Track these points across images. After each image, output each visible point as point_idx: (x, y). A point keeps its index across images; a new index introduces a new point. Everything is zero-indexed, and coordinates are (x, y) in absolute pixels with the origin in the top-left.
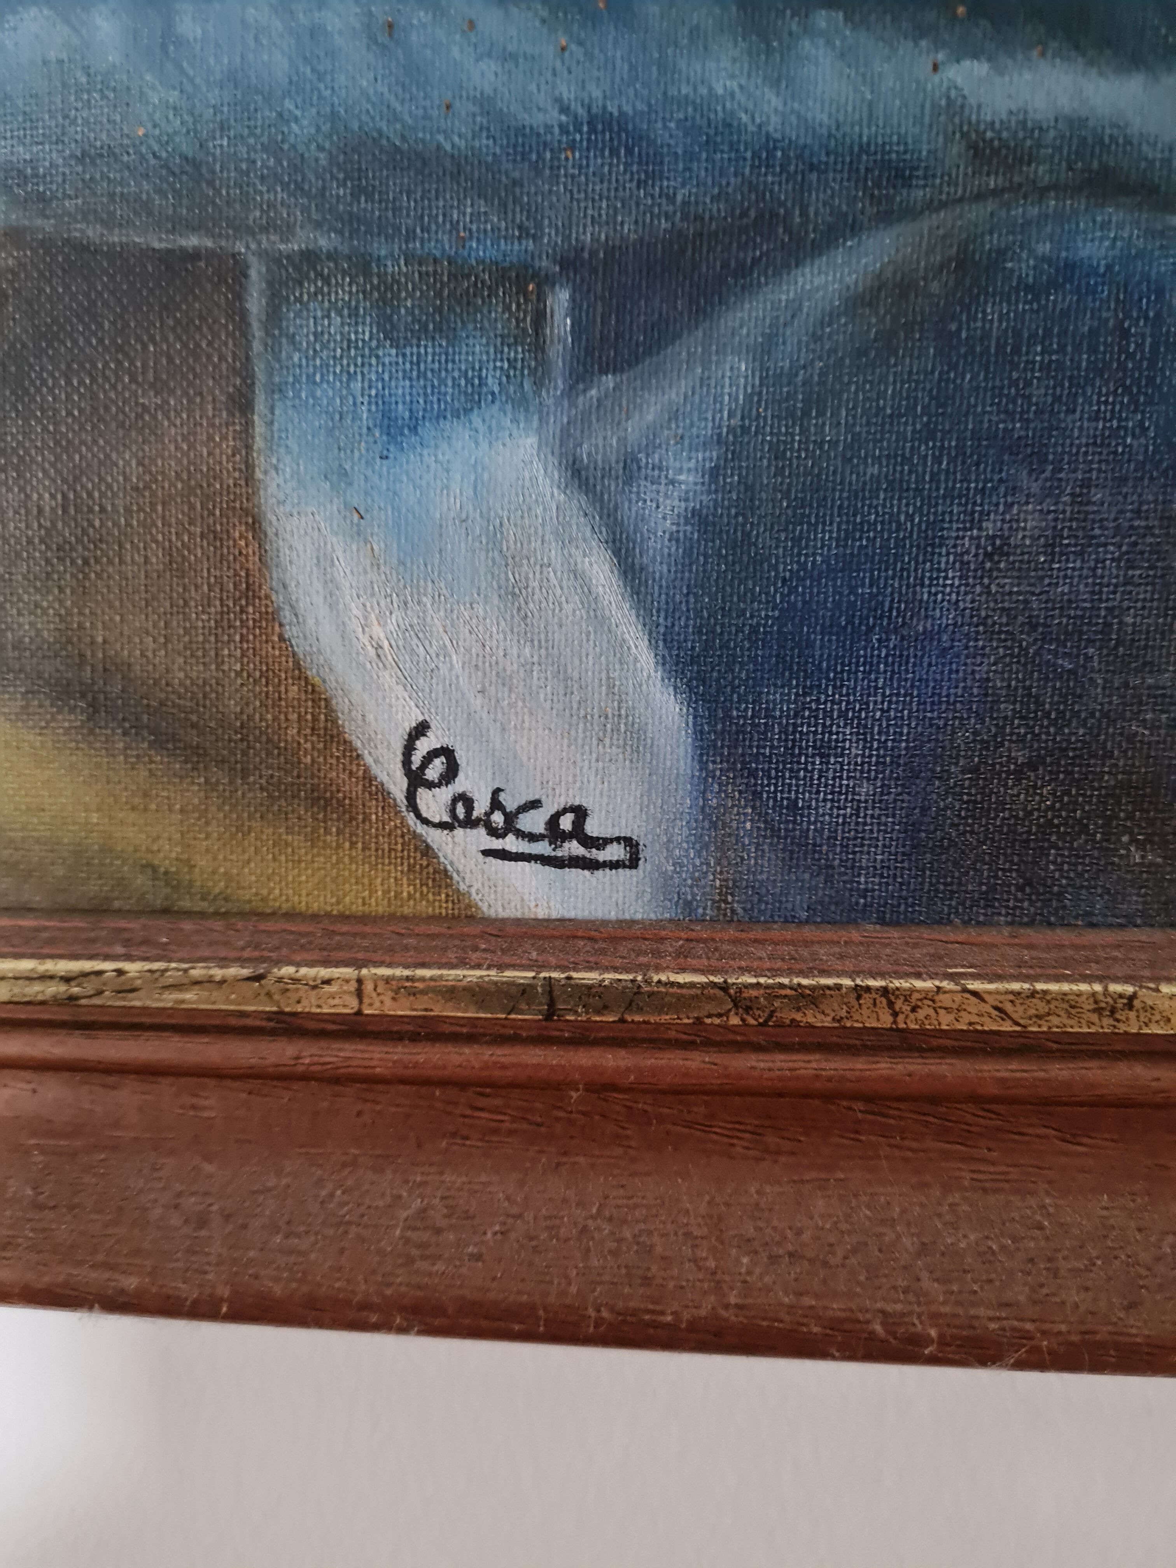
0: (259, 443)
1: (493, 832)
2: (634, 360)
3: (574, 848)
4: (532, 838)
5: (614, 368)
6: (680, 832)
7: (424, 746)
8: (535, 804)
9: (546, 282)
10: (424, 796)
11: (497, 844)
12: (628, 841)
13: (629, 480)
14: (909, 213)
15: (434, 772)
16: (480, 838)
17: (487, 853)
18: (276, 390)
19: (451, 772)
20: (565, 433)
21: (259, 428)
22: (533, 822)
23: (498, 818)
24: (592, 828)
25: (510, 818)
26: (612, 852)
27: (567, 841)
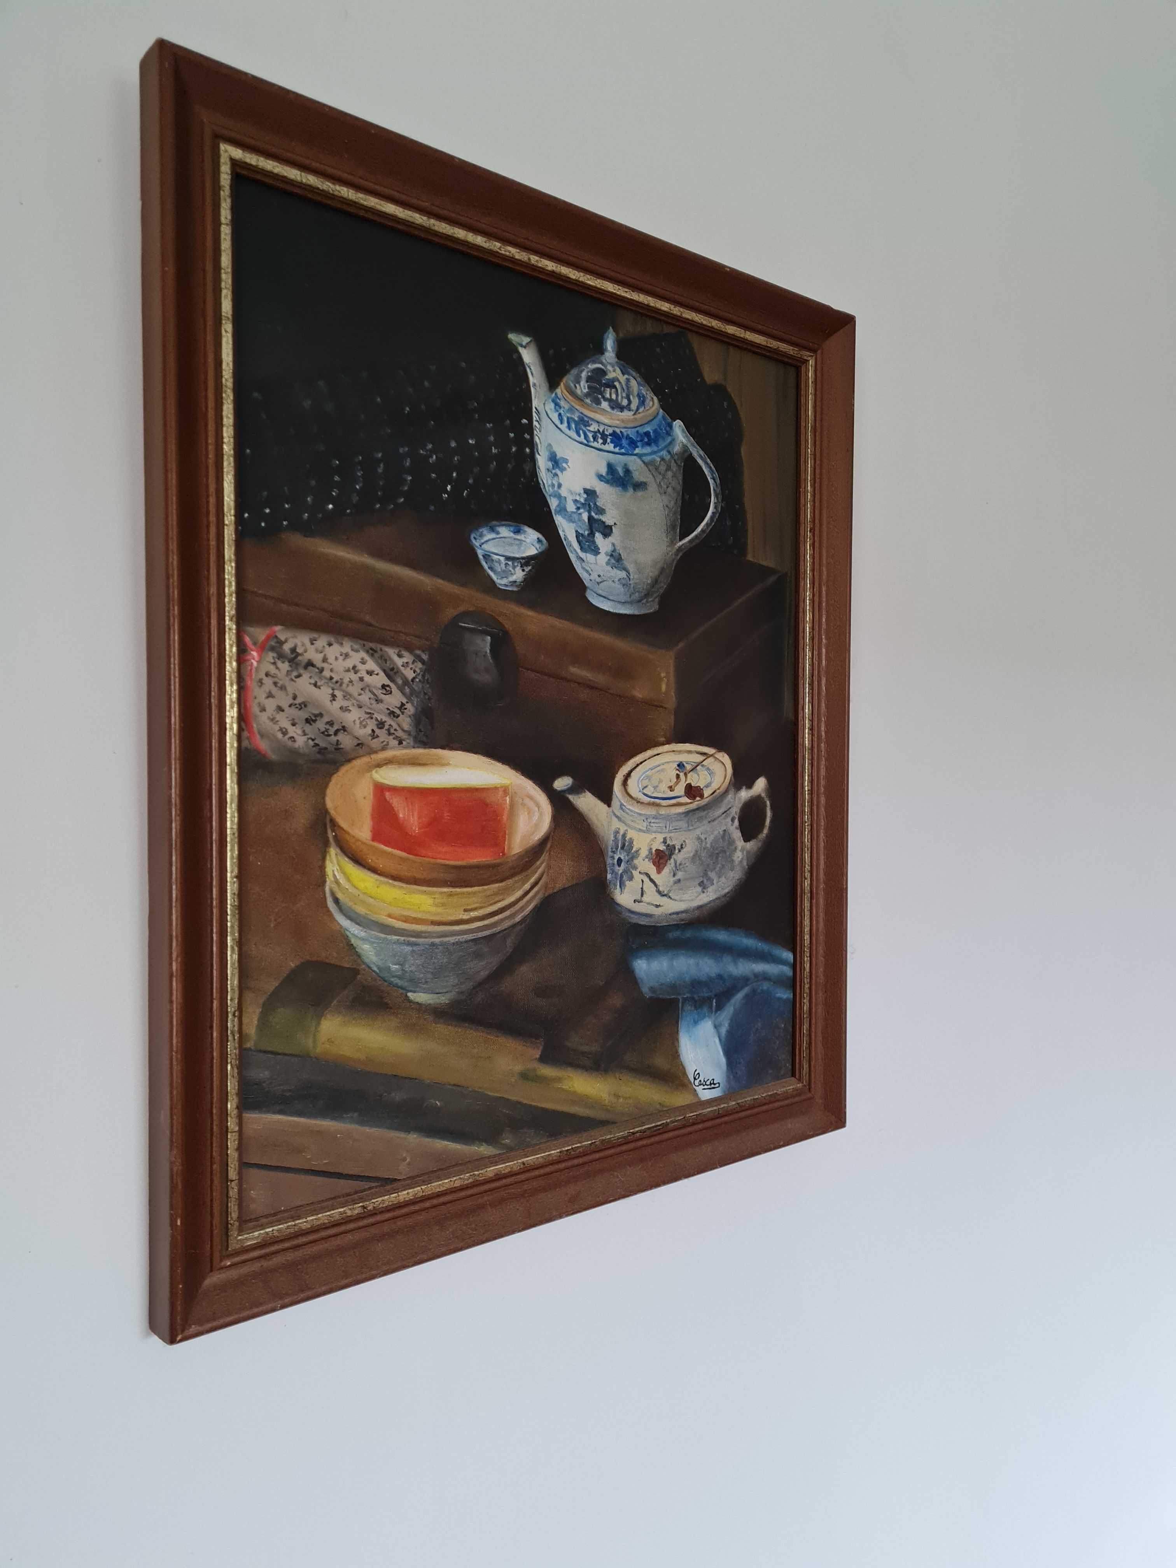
1: (704, 1086)
2: (722, 1008)
3: (713, 1086)
4: (708, 1085)
5: (719, 1010)
6: (725, 1080)
7: (696, 1073)
9: (713, 999)
12: (719, 1083)
14: (749, 985)
15: (697, 1077)
16: (702, 1087)
17: (703, 1089)
18: (682, 1018)
19: (699, 1077)
20: (714, 1021)
22: (708, 1083)
23: (704, 1083)
24: (715, 1082)
25: (706, 1082)
26: (717, 1085)
27: (712, 1085)
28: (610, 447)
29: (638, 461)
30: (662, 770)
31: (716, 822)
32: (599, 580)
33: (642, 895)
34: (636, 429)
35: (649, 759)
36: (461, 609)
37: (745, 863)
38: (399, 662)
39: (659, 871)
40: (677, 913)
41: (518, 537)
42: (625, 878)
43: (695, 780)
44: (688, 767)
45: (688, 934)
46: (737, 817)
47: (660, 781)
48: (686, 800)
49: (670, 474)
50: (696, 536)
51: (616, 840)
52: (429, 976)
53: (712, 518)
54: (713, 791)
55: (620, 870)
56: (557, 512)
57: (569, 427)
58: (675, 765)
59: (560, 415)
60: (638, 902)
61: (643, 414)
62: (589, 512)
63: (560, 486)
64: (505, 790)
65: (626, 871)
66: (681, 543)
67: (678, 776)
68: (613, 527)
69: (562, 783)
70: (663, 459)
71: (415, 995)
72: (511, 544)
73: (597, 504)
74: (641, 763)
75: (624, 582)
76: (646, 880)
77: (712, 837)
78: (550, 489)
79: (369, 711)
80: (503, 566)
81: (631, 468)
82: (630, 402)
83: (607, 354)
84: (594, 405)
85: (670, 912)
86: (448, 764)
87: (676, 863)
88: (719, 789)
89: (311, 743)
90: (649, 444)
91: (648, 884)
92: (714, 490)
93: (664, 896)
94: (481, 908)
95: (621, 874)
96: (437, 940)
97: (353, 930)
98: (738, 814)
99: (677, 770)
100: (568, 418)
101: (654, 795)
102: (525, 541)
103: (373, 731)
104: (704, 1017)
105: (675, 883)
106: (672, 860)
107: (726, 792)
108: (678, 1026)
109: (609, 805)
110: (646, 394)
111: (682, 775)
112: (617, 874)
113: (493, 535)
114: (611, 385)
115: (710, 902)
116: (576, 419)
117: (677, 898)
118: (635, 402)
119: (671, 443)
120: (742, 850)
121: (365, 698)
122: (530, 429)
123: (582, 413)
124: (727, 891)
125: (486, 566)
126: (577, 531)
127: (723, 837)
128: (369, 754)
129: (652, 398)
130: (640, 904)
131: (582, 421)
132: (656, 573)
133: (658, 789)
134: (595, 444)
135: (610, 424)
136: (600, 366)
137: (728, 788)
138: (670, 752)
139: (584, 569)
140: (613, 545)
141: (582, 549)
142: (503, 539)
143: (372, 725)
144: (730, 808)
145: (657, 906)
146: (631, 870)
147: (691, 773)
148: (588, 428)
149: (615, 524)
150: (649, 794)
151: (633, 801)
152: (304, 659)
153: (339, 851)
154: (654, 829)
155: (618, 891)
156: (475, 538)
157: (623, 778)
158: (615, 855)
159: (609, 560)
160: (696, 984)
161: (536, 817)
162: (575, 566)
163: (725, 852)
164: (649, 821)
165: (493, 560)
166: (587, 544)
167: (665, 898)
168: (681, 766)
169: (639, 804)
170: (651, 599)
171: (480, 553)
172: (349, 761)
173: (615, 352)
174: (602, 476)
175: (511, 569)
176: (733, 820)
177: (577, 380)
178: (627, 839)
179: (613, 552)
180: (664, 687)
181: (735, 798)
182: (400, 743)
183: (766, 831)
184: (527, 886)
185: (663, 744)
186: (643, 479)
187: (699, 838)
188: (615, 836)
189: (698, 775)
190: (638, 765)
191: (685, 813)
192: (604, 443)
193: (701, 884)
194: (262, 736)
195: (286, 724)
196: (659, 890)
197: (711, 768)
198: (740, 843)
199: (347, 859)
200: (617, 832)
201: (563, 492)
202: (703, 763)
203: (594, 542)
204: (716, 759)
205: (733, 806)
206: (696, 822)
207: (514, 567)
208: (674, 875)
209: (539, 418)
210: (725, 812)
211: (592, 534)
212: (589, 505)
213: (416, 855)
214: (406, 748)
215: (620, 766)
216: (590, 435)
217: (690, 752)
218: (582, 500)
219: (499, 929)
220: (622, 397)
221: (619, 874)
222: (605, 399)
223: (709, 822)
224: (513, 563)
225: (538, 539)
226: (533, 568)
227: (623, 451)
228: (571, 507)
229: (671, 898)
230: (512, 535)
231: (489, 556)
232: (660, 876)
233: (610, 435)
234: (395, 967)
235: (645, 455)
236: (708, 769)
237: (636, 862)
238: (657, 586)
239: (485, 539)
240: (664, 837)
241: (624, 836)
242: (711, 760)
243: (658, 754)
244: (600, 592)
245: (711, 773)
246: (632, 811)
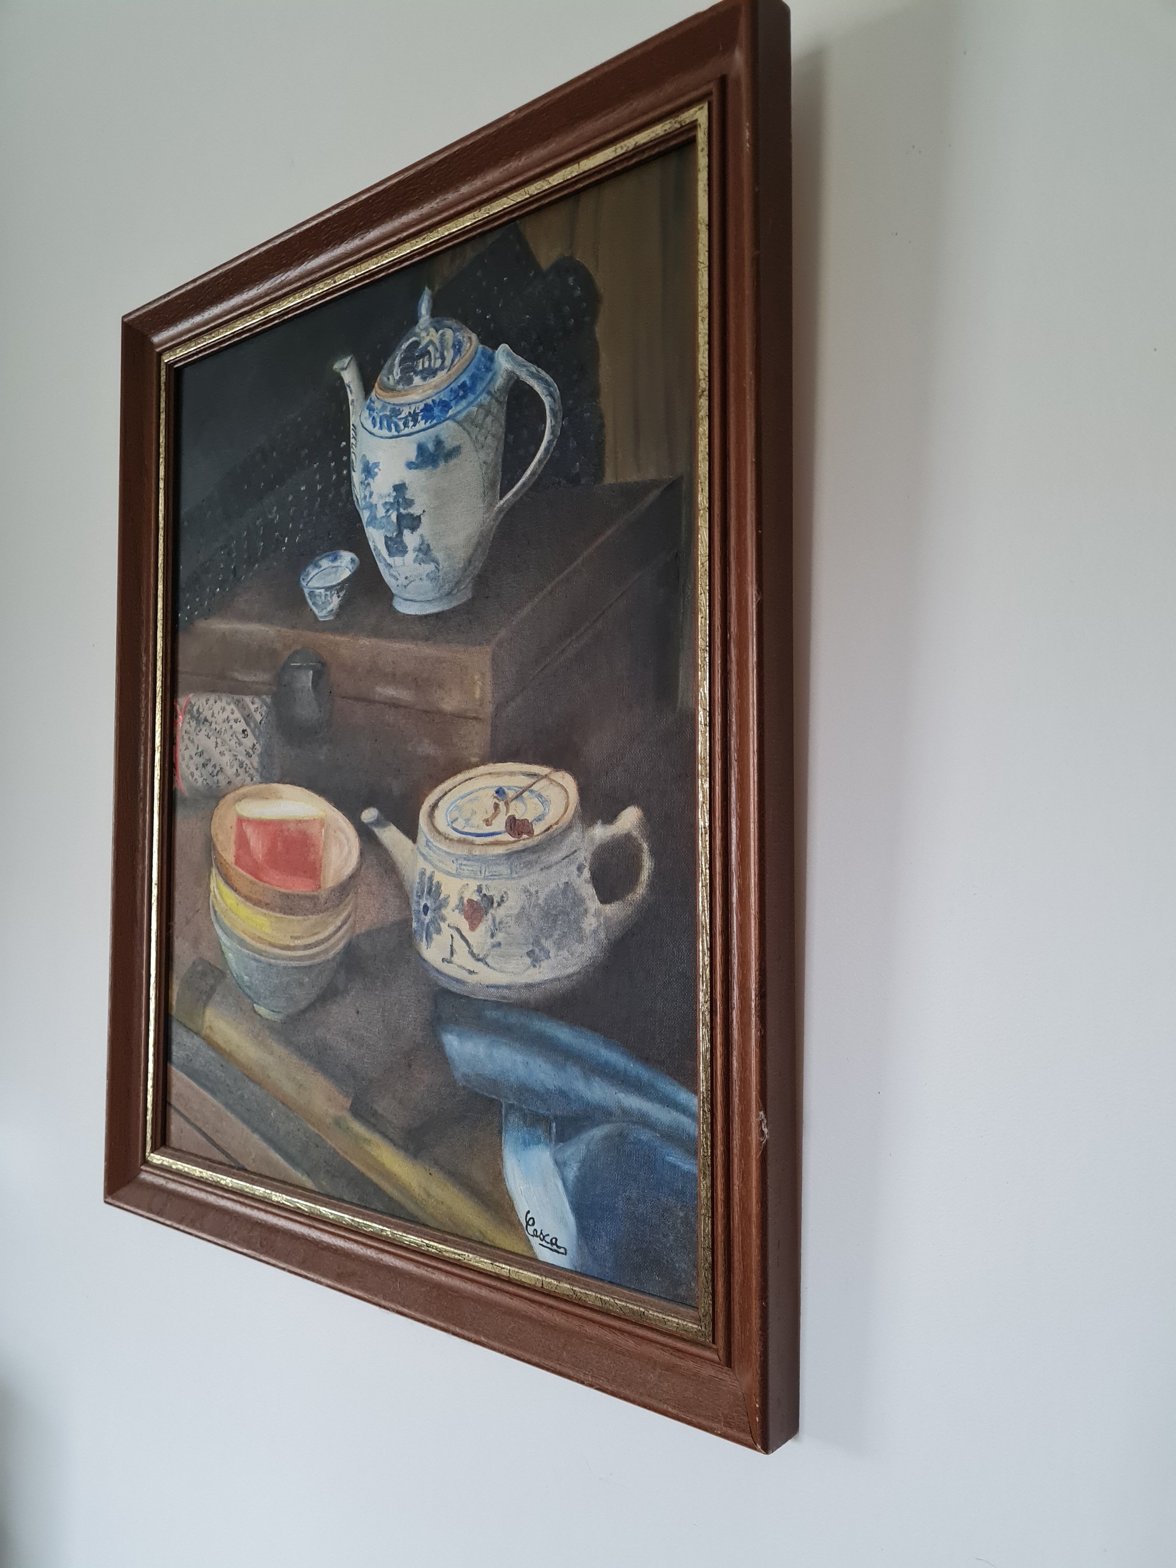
0: (503, 1142)
1: (541, 1240)
2: (566, 1141)
3: (555, 1247)
4: (548, 1243)
5: (562, 1141)
6: (574, 1249)
7: (529, 1216)
8: (548, 1235)
9: (551, 1121)
10: (528, 1226)
11: (541, 1243)
12: (565, 1249)
13: (565, 1166)
14: (612, 1122)
15: (531, 1222)
16: (539, 1240)
17: (540, 1244)
18: (506, 1131)
19: (533, 1224)
20: (554, 1153)
21: (503, 1138)
22: (548, 1239)
23: (542, 1236)
24: (558, 1244)
25: (544, 1237)
26: (562, 1250)
27: (554, 1245)
28: (422, 424)
29: (450, 423)
30: (476, 799)
31: (553, 870)
32: (407, 582)
33: (452, 954)
34: (451, 386)
35: (459, 784)
36: (293, 650)
37: (602, 935)
38: (253, 707)
39: (473, 927)
40: (497, 987)
41: (336, 564)
42: (431, 929)
43: (519, 810)
44: (511, 794)
45: (514, 1018)
46: (587, 865)
47: (474, 813)
48: (507, 837)
49: (489, 419)
50: (524, 484)
51: (421, 882)
52: (268, 993)
53: (547, 450)
54: (547, 826)
55: (427, 919)
56: (368, 523)
57: (381, 428)
58: (492, 792)
59: (374, 418)
60: (448, 962)
61: (458, 364)
62: (398, 510)
63: (371, 494)
64: (322, 823)
65: (433, 921)
66: (502, 502)
67: (496, 806)
68: (422, 516)
69: (369, 815)
70: (481, 406)
71: (258, 1007)
72: (330, 574)
73: (406, 497)
74: (450, 790)
75: (432, 575)
76: (457, 936)
77: (547, 890)
78: (363, 501)
79: (235, 753)
80: (323, 597)
81: (442, 438)
82: (443, 358)
83: (422, 321)
84: (406, 387)
85: (487, 983)
86: (281, 798)
87: (494, 920)
88: (557, 823)
89: (205, 782)
90: (464, 397)
91: (459, 943)
92: (552, 409)
93: (479, 960)
94: (303, 937)
95: (428, 924)
96: (273, 961)
97: (224, 939)
98: (589, 861)
99: (495, 797)
100: (381, 418)
101: (466, 830)
102: (340, 566)
103: (237, 770)
104: (539, 1142)
105: (493, 946)
106: (489, 916)
107: (570, 827)
108: (501, 1139)
109: (414, 841)
110: (463, 337)
111: (502, 804)
112: (423, 923)
113: (316, 571)
114: (426, 353)
115: (545, 982)
116: (388, 413)
117: (497, 966)
118: (449, 354)
119: (492, 379)
120: (597, 914)
121: (233, 743)
122: (347, 451)
123: (394, 404)
124: (570, 970)
125: (310, 603)
126: (386, 537)
127: (564, 892)
128: (235, 790)
129: (470, 338)
130: (449, 964)
131: (393, 412)
132: (471, 551)
133: (470, 822)
134: (407, 431)
135: (421, 399)
136: (414, 339)
137: (571, 822)
138: (486, 774)
139: (391, 575)
140: (422, 536)
141: (390, 555)
142: (324, 571)
143: (236, 766)
144: (576, 851)
145: (471, 972)
146: (439, 921)
147: (514, 802)
148: (399, 417)
149: (424, 511)
150: (460, 828)
151: (441, 837)
152: (202, 717)
153: (217, 872)
154: (466, 873)
155: (423, 944)
156: (303, 579)
157: (429, 809)
158: (421, 900)
159: (417, 556)
160: (524, 1090)
161: (346, 849)
162: (383, 575)
163: (568, 915)
164: (459, 862)
165: (315, 596)
166: (396, 546)
167: (480, 964)
168: (500, 792)
169: (447, 841)
170: (463, 586)
171: (306, 591)
172: (224, 796)
173: (429, 313)
174: (412, 463)
175: (329, 599)
176: (580, 869)
177: (391, 372)
178: (434, 882)
179: (420, 545)
180: (478, 695)
181: (584, 837)
182: (252, 780)
183: (641, 890)
184: (339, 923)
185: (477, 765)
186: (456, 443)
187: (526, 891)
188: (421, 878)
189: (525, 804)
190: (446, 794)
191: (506, 854)
192: (416, 422)
193: (530, 954)
194: (183, 779)
195: (193, 769)
196: (472, 951)
197: (544, 794)
198: (593, 904)
199: (221, 878)
200: (423, 873)
201: (375, 500)
202: (532, 788)
203: (402, 541)
204: (552, 781)
205: (579, 849)
206: (522, 868)
207: (332, 596)
208: (492, 936)
209: (356, 435)
210: (567, 857)
211: (400, 533)
212: (398, 502)
213: (260, 880)
214: (255, 784)
215: (426, 795)
216: (401, 423)
217: (512, 774)
218: (392, 500)
219: (316, 961)
220: (435, 359)
221: (426, 924)
222: (416, 373)
223: (542, 869)
224: (331, 592)
225: (351, 559)
226: (346, 592)
227: (435, 421)
228: (381, 512)
229: (489, 966)
230: (330, 564)
231: (313, 592)
232: (473, 933)
233: (422, 411)
234: (246, 978)
235: (459, 412)
236: (540, 796)
237: (444, 911)
238: (471, 568)
239: (311, 576)
240: (479, 884)
241: (431, 878)
242: (544, 782)
243: (470, 779)
244: (407, 596)
245: (544, 801)
246: (439, 849)
